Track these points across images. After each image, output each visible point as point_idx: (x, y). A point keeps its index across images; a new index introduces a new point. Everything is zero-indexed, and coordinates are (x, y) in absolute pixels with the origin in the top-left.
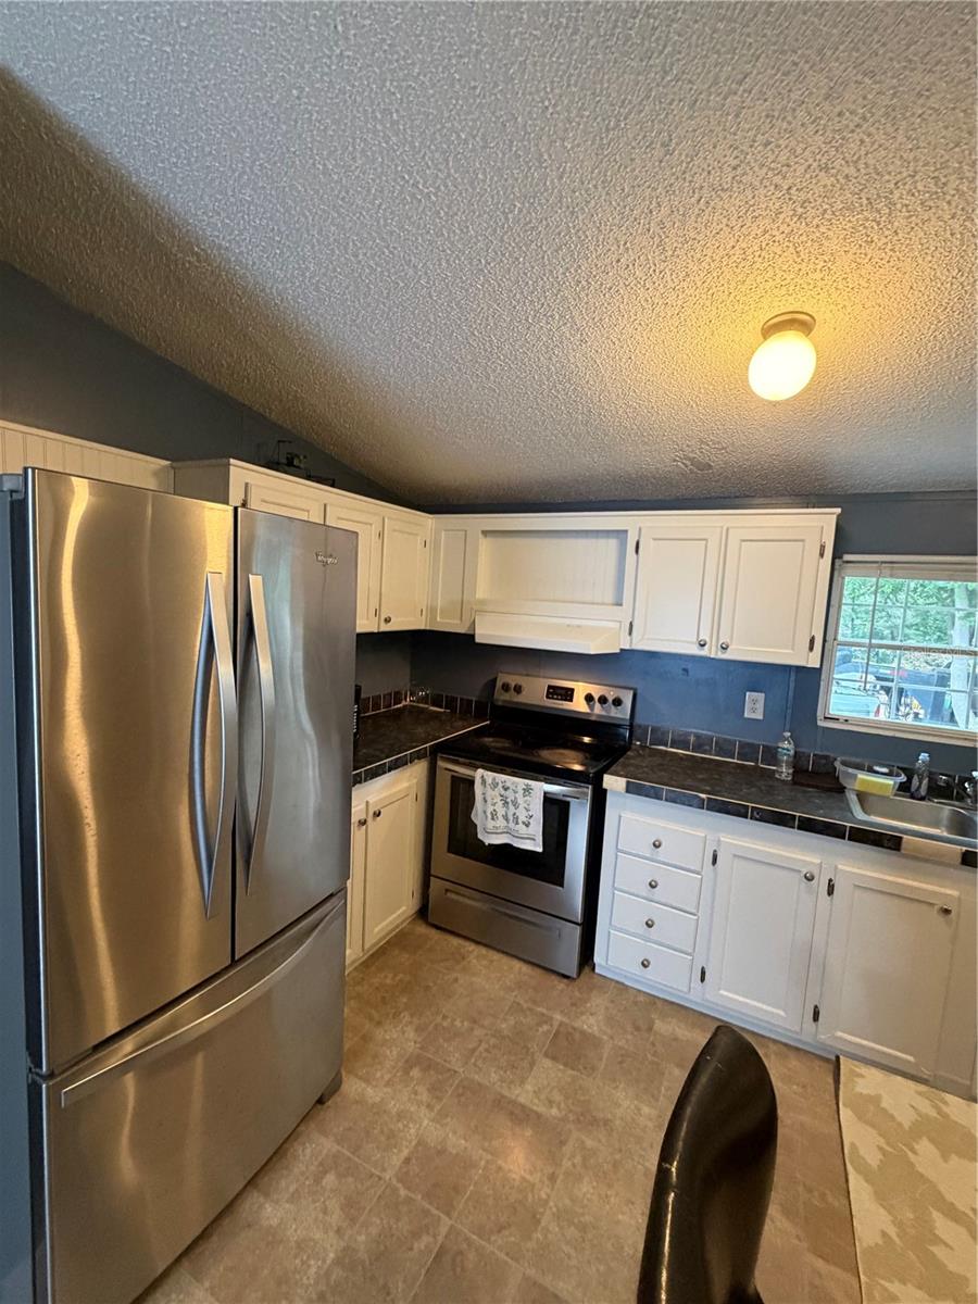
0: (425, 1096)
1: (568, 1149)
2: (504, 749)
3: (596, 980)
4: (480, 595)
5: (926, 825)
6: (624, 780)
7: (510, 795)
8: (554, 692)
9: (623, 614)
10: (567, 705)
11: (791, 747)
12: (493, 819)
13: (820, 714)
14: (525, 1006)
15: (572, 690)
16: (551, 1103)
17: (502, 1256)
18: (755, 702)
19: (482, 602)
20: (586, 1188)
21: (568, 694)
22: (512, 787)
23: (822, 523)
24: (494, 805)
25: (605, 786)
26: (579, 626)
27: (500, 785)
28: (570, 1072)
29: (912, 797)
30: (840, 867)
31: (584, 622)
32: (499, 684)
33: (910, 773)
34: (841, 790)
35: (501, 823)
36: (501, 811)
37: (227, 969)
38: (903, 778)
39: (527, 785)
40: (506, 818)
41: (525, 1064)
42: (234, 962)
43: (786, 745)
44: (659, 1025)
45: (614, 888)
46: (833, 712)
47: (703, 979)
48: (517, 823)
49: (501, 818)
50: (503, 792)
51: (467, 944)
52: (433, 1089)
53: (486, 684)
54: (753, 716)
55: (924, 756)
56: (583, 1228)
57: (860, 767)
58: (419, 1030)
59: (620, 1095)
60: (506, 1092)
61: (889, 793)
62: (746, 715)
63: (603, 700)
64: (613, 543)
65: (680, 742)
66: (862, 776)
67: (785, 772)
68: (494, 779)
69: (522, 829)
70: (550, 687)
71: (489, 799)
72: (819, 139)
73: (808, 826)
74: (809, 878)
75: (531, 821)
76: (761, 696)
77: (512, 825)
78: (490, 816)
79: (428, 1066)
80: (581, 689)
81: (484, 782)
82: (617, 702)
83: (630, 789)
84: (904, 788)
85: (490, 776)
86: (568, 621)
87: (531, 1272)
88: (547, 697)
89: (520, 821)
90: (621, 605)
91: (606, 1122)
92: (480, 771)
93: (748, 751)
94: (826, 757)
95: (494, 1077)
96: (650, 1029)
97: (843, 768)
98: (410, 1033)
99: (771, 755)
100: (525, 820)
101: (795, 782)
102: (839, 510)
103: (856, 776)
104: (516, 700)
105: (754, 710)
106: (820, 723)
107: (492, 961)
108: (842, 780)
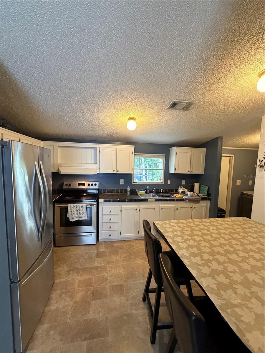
0: (76, 275)
1: (108, 268)
2: (72, 199)
3: (100, 243)
4: (59, 162)
5: (150, 197)
6: (103, 200)
7: (78, 209)
8: (80, 184)
9: (97, 165)
10: (83, 187)
11: (129, 188)
12: (74, 215)
13: (133, 182)
14: (88, 252)
15: (84, 183)
16: (101, 264)
17: (104, 286)
18: (122, 181)
19: (60, 164)
20: (113, 271)
21: (83, 185)
22: (78, 206)
23: (132, 148)
24: (74, 212)
25: (99, 202)
26: (87, 169)
27: (75, 207)
28: (102, 258)
29: (147, 194)
30: (140, 206)
31: (88, 168)
32: (64, 184)
33: (146, 190)
34: (138, 194)
35: (76, 215)
36: (76, 213)
37: (42, 253)
38: (146, 191)
39: (82, 205)
40: (77, 214)
41: (94, 260)
42: (42, 252)
43: (128, 188)
44: (114, 245)
45: (102, 222)
46: (134, 181)
47: (121, 234)
48: (80, 214)
49: (76, 214)
50: (76, 208)
51: (68, 247)
52: (76, 273)
53: (60, 185)
54: (122, 184)
55: (148, 187)
56: (115, 276)
57: (139, 190)
58: (66, 266)
59: (113, 257)
60: (92, 266)
61: (144, 194)
62: (121, 184)
63: (92, 185)
64: (93, 150)
65: (109, 191)
66: (140, 192)
67: (129, 193)
68: (73, 206)
69: (82, 215)
70: (78, 183)
71: (73, 211)
72: (141, 101)
73: (136, 201)
74: (136, 209)
75: (84, 213)
76: (123, 180)
77: (79, 215)
78: (73, 215)
79: (73, 270)
80: (86, 183)
81: (71, 207)
82: (95, 185)
83: (105, 201)
84: (146, 193)
85: (72, 205)
86: (84, 168)
87: (110, 285)
88: (78, 186)
89: (81, 214)
90: (96, 164)
91: (112, 262)
92: (69, 205)
93: (121, 191)
94: (134, 190)
95: (88, 265)
96: (113, 246)
97: (137, 191)
98: (65, 267)
99: (126, 191)
100: (82, 213)
101: (130, 195)
102: (134, 146)
103: (139, 192)
104: (70, 188)
105: (122, 183)
106: (133, 184)
107: (76, 248)
108: (137, 193)
